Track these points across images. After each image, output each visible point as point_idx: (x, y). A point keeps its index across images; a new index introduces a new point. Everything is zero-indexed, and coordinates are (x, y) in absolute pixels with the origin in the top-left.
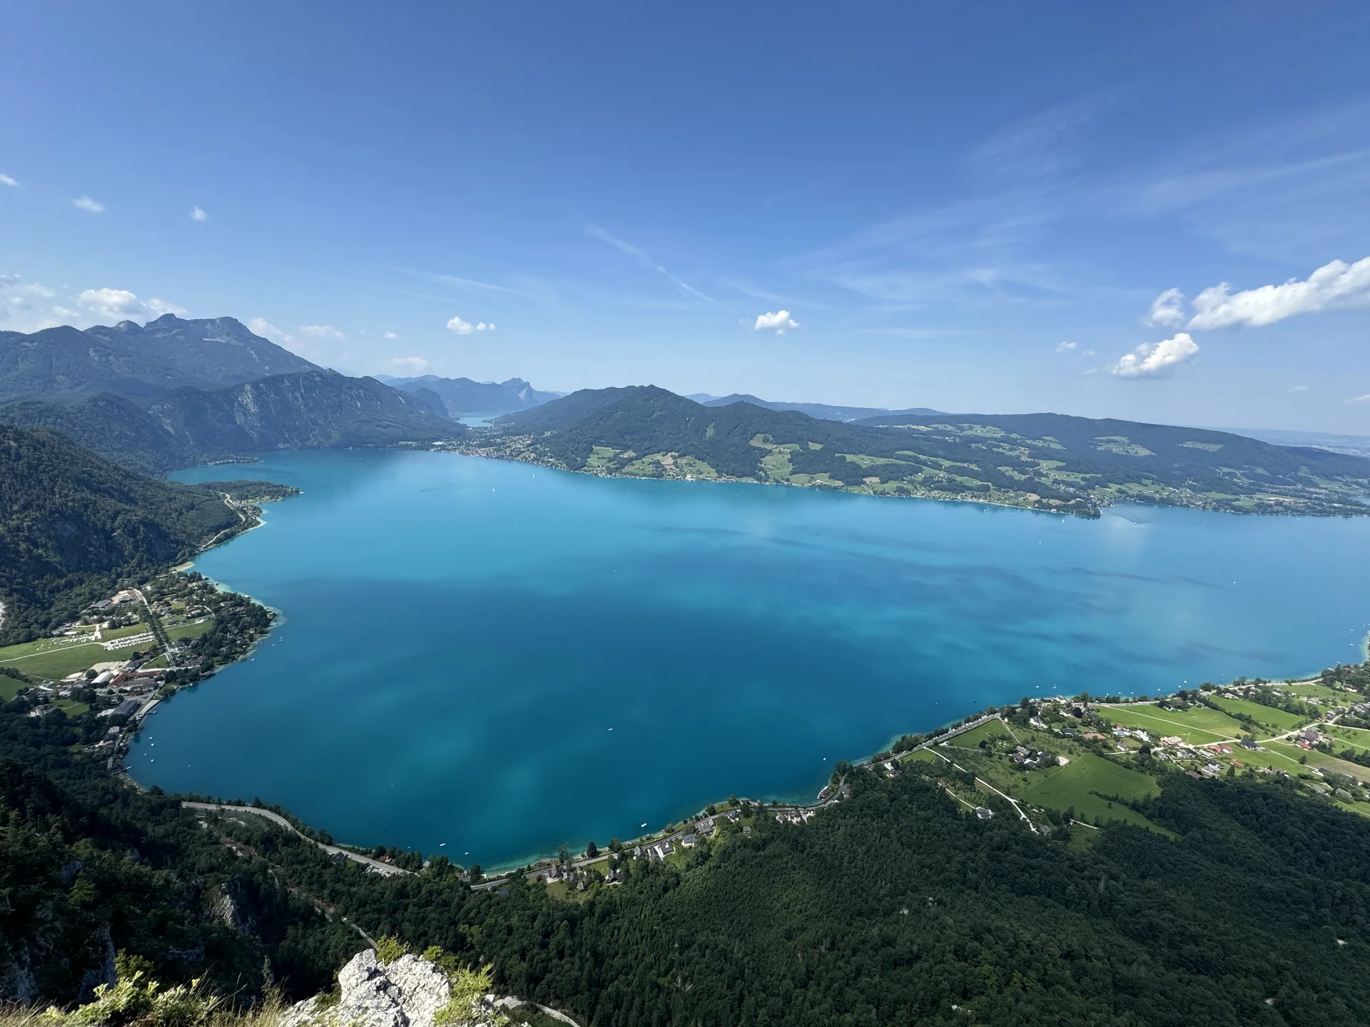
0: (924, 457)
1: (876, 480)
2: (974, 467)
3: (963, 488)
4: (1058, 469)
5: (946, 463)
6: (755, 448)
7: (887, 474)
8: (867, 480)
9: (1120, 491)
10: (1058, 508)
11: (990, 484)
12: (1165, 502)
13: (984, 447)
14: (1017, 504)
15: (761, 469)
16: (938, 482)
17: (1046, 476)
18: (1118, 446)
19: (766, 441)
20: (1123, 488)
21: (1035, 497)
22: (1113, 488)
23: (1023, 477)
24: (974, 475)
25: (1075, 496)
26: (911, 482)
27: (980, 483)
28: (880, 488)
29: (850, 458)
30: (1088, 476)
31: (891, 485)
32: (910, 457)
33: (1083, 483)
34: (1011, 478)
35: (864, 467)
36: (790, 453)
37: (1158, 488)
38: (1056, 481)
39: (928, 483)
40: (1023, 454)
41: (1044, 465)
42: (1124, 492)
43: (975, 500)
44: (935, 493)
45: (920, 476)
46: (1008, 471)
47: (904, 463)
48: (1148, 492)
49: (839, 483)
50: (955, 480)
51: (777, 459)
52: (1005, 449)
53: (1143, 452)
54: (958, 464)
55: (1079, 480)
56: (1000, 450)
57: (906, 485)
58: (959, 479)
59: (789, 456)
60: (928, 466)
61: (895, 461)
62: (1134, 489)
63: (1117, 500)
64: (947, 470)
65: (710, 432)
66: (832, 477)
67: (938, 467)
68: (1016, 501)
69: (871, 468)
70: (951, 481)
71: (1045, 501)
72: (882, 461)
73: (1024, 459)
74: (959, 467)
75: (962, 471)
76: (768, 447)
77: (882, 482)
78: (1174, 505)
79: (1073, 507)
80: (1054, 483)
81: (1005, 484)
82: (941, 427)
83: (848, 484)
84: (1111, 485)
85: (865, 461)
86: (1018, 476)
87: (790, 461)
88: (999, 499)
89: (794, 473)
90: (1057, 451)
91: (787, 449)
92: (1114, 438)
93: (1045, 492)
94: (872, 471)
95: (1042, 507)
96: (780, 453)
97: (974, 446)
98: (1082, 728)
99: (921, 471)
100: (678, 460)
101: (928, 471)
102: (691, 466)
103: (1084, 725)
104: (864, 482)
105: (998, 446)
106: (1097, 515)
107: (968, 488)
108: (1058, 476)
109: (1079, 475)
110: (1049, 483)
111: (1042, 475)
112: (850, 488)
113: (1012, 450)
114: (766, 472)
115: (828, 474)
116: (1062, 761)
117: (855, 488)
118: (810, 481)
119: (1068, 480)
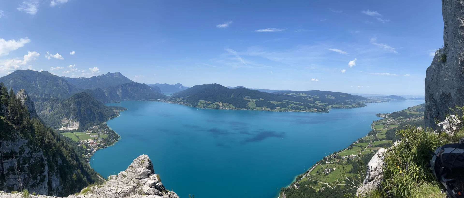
0: (290, 101)
1: (279, 108)
2: (302, 103)
3: (300, 109)
4: (320, 102)
5: (296, 103)
6: (245, 100)
7: (281, 106)
8: (277, 108)
9: (332, 106)
10: (321, 111)
11: (306, 107)
12: (339, 108)
13: (303, 98)
14: (313, 111)
15: (248, 106)
16: (294, 107)
17: (317, 104)
18: (329, 97)
19: (248, 98)
21: (316, 109)
22: (330, 106)
23: (313, 105)
24: (302, 105)
25: (324, 108)
26: (288, 108)
27: (304, 107)
29: (271, 102)
30: (325, 104)
31: (283, 109)
32: (287, 101)
34: (310, 105)
36: (255, 101)
37: (338, 105)
38: (319, 105)
39: (292, 108)
40: (312, 99)
41: (317, 102)
43: (303, 111)
45: (290, 106)
46: (310, 104)
47: (286, 103)
48: (336, 106)
49: (269, 109)
51: (252, 103)
52: (308, 99)
53: (334, 98)
55: (324, 105)
56: (307, 99)
57: (287, 109)
58: (299, 106)
59: (255, 102)
60: (291, 103)
61: (283, 103)
62: (334, 106)
63: (331, 109)
64: (296, 104)
65: (232, 96)
66: (267, 108)
67: (294, 103)
69: (277, 104)
70: (297, 107)
71: (318, 110)
72: (280, 103)
73: (312, 101)
74: (299, 103)
75: (300, 105)
76: (249, 100)
77: (281, 108)
78: (341, 108)
79: (324, 111)
80: (319, 106)
81: (310, 107)
82: (293, 94)
83: (272, 109)
84: (330, 105)
85: (276, 103)
87: (255, 103)
88: (309, 110)
89: (256, 107)
90: (319, 99)
91: (254, 100)
92: (329, 95)
93: (318, 108)
94: (278, 105)
96: (252, 101)
97: (301, 98)
98: (336, 160)
99: (290, 105)
100: (224, 104)
101: (292, 105)
102: (227, 105)
103: (336, 159)
104: (276, 109)
105: (307, 98)
106: (328, 112)
107: (302, 109)
108: (319, 104)
109: (324, 104)
110: (318, 106)
111: (316, 104)
112: (272, 110)
113: (309, 99)
114: (249, 107)
115: (266, 107)
116: (335, 169)
117: (274, 110)
118: (261, 109)
119: (322, 105)
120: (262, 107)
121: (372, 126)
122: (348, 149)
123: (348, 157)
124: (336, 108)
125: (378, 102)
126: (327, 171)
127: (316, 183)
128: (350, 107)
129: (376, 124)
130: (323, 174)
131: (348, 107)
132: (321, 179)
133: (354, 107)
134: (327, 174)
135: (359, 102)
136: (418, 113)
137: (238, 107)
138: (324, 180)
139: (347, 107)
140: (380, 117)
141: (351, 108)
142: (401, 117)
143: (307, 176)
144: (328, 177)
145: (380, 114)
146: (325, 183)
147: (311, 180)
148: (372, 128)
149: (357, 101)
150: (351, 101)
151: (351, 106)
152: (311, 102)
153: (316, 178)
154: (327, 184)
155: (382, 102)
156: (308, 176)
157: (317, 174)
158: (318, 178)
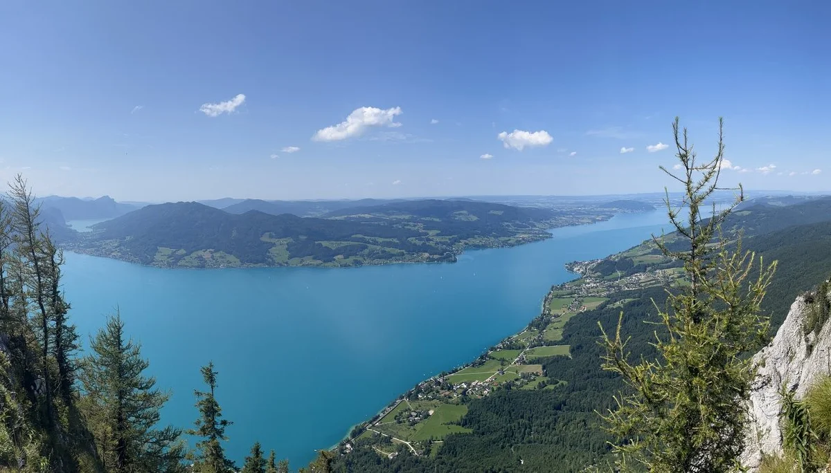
0: (369, 238)
1: (341, 257)
2: (395, 240)
3: (390, 256)
4: (438, 235)
5: (380, 240)
6: (264, 242)
7: (348, 252)
8: (336, 258)
9: (465, 244)
10: (438, 260)
11: (404, 251)
12: (484, 247)
13: (400, 227)
14: (418, 262)
15: (269, 257)
16: (376, 253)
17: (433, 240)
18: (463, 216)
19: (271, 237)
20: (467, 242)
21: (426, 255)
22: (463, 242)
23: (422, 242)
24: (396, 246)
25: (446, 250)
26: (361, 256)
27: (399, 251)
28: (344, 262)
29: (325, 244)
30: (451, 237)
31: (352, 259)
32: (360, 238)
33: (449, 242)
34: (415, 245)
35: (333, 249)
36: (287, 244)
37: (481, 239)
38: (437, 243)
39: (372, 255)
40: (420, 227)
41: (431, 233)
42: (467, 244)
44: (376, 261)
45: (366, 251)
46: (412, 240)
47: (357, 243)
48: (477, 242)
49: (319, 262)
50: (385, 251)
52: (411, 227)
53: (475, 218)
54: (388, 240)
55: (447, 240)
56: (409, 227)
57: (360, 259)
58: (387, 249)
60: (369, 243)
61: (352, 243)
62: (471, 241)
63: (465, 249)
64: (384, 244)
66: (314, 258)
67: (375, 243)
68: (418, 259)
69: (338, 249)
70: (384, 252)
71: (431, 257)
72: (345, 243)
73: (421, 231)
74: (387, 242)
75: (389, 244)
76: (273, 241)
77: (345, 258)
78: (487, 248)
79: (444, 258)
81: (412, 250)
83: (324, 262)
84: (461, 241)
85: (333, 245)
86: (419, 243)
87: (287, 249)
88: (409, 260)
89: (290, 258)
92: (462, 212)
93: (432, 251)
94: (338, 252)
95: (430, 260)
96: (281, 244)
97: (395, 226)
98: (441, 391)
99: (367, 247)
100: (214, 255)
101: (371, 247)
102: (223, 258)
103: (442, 389)
104: (334, 260)
105: (408, 225)
106: (455, 261)
107: (393, 255)
108: (438, 239)
109: (447, 237)
110: (433, 245)
111: (430, 240)
112: (326, 264)
113: (415, 226)
114: (272, 259)
115: (312, 257)
116: (431, 412)
117: (329, 264)
118: (301, 262)
119: (443, 241)
120: (303, 258)
121: (545, 301)
122: (473, 366)
123: (465, 386)
124: (477, 247)
125: (583, 223)
126: (416, 416)
127: (388, 441)
128: (509, 242)
129: (556, 297)
130: (407, 423)
131: (505, 244)
132: (400, 434)
133: (519, 243)
134: (414, 423)
135: (535, 226)
136: (660, 257)
137: (247, 261)
138: (405, 434)
139: (503, 242)
140: (573, 271)
141: (512, 245)
142: (619, 273)
143: (373, 426)
144: (415, 430)
145: (575, 262)
146: (407, 441)
147: (380, 435)
148: (544, 306)
149: (530, 224)
150: (518, 226)
151: (513, 240)
152: (418, 235)
153: (391, 430)
154: (408, 443)
155: (594, 221)
156: (378, 427)
157: (395, 421)
158: (394, 431)
